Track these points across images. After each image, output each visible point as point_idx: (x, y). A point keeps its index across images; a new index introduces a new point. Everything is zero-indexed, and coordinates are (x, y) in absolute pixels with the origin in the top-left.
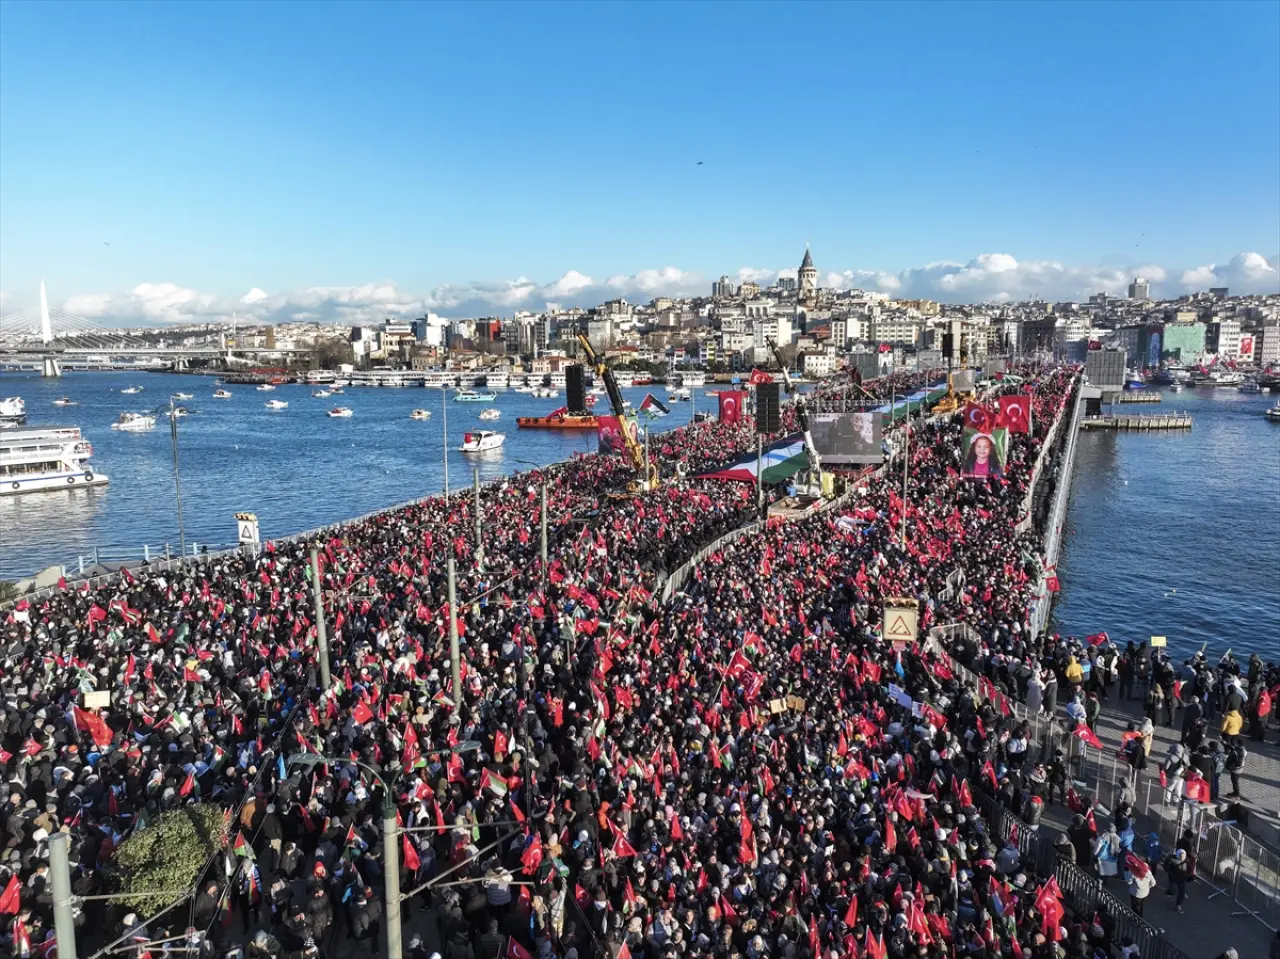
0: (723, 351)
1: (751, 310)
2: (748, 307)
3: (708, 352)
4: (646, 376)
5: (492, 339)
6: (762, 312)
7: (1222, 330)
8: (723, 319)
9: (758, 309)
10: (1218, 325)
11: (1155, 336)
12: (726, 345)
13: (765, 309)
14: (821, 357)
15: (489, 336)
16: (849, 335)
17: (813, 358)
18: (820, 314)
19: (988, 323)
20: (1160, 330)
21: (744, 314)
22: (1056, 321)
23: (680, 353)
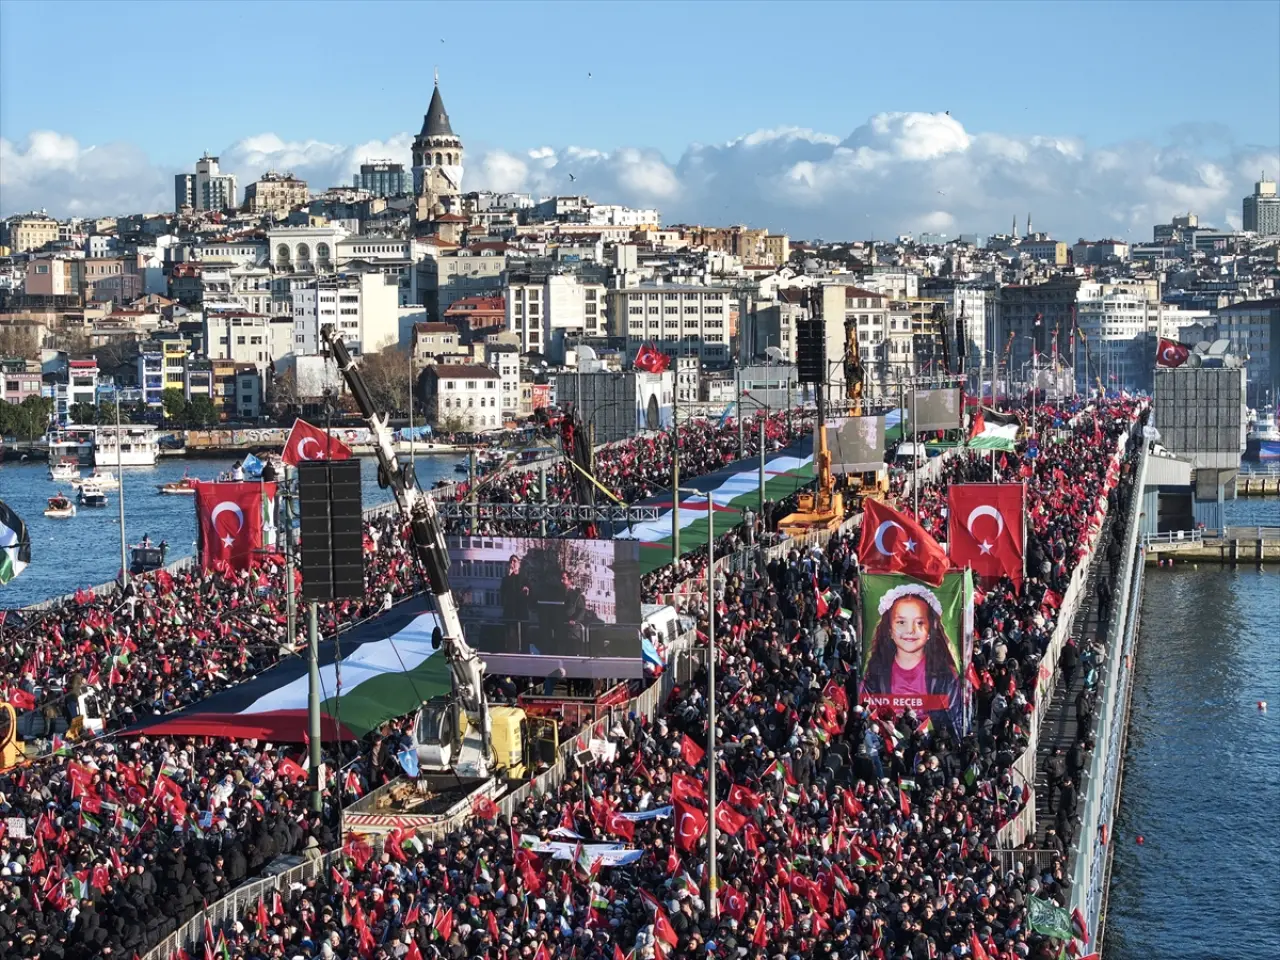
0: (209, 366)
1: (284, 250)
2: (275, 243)
3: (165, 370)
6: (314, 256)
8: (207, 277)
9: (304, 250)
12: (215, 350)
13: (324, 248)
14: (480, 383)
16: (555, 322)
17: (461, 383)
18: (476, 263)
19: (912, 291)
21: (266, 264)
22: (1077, 286)
23: (85, 373)
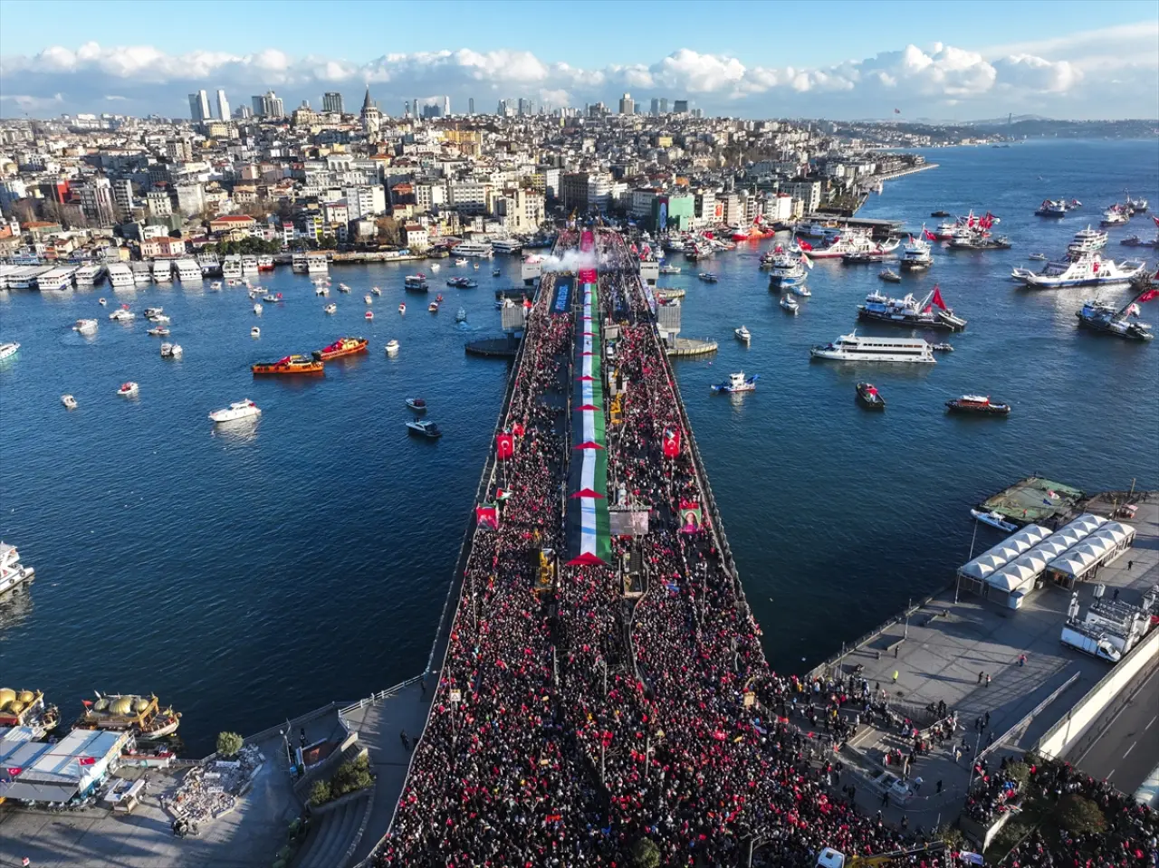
0: (330, 224)
1: (333, 164)
2: (330, 162)
3: (316, 226)
4: (268, 260)
5: (63, 203)
6: (344, 167)
7: (704, 200)
8: (307, 173)
9: (340, 164)
10: (701, 197)
11: (663, 205)
12: (330, 219)
13: (347, 164)
14: (420, 232)
15: (58, 200)
16: (435, 201)
17: (414, 232)
18: (399, 170)
20: (666, 200)
21: (327, 169)
22: (588, 177)
23: (289, 228)
